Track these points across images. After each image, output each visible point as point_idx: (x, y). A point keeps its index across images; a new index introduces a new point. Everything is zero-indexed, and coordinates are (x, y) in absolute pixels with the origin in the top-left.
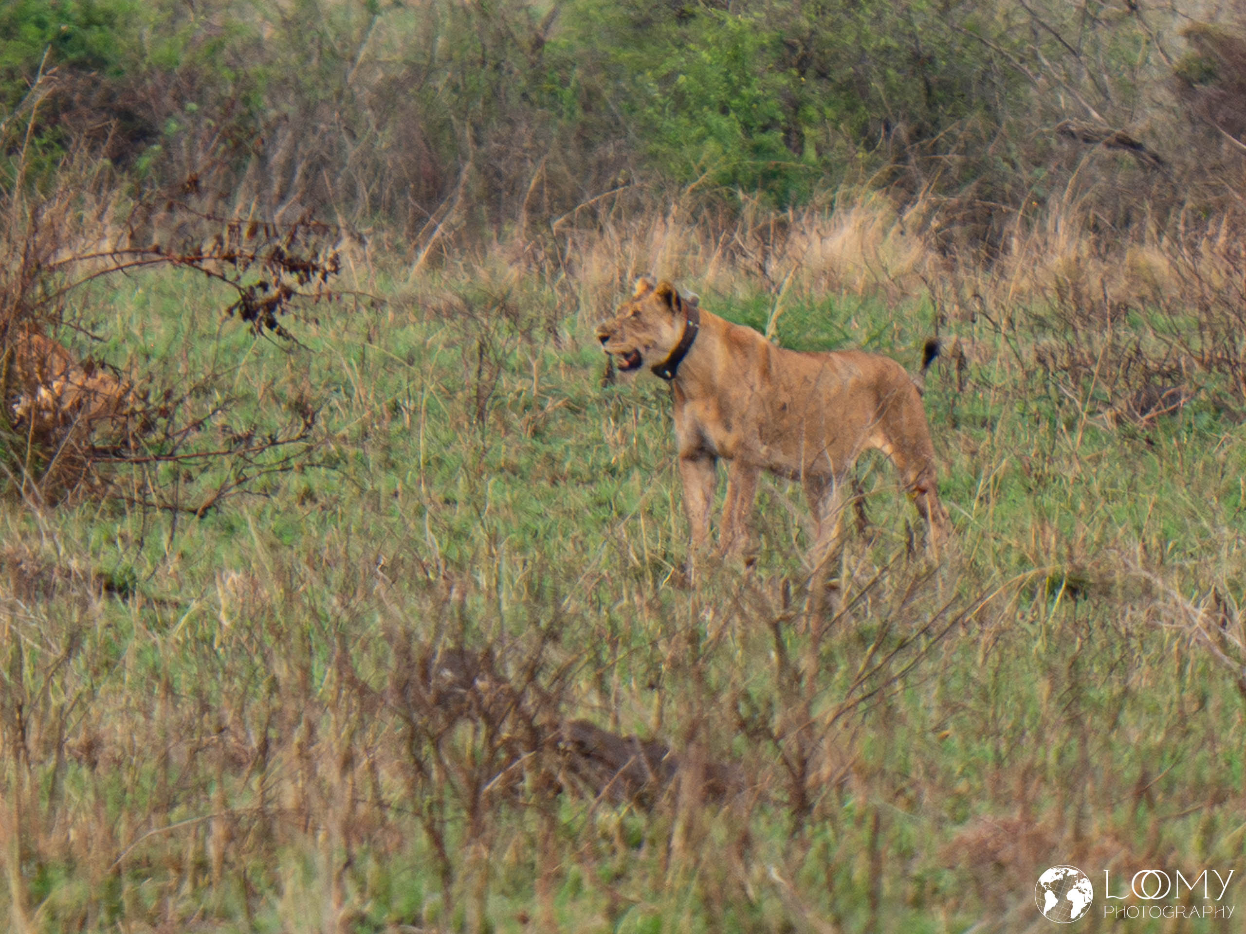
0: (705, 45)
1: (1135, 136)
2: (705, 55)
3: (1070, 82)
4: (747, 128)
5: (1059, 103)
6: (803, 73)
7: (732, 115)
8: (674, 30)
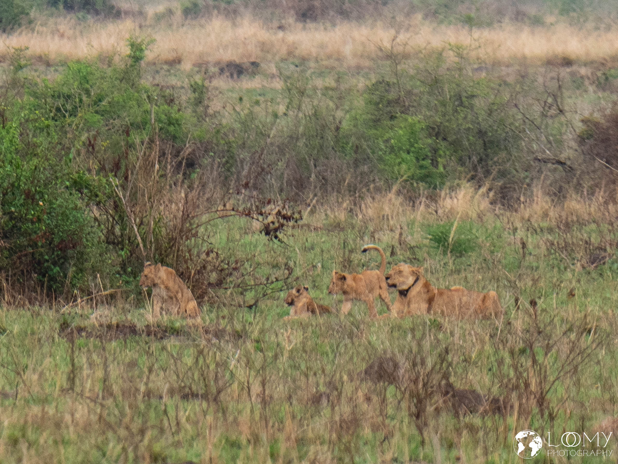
0: (401, 128)
1: (563, 160)
2: (401, 132)
3: (538, 140)
4: (417, 159)
5: (533, 148)
6: (437, 139)
7: (411, 154)
8: (389, 123)
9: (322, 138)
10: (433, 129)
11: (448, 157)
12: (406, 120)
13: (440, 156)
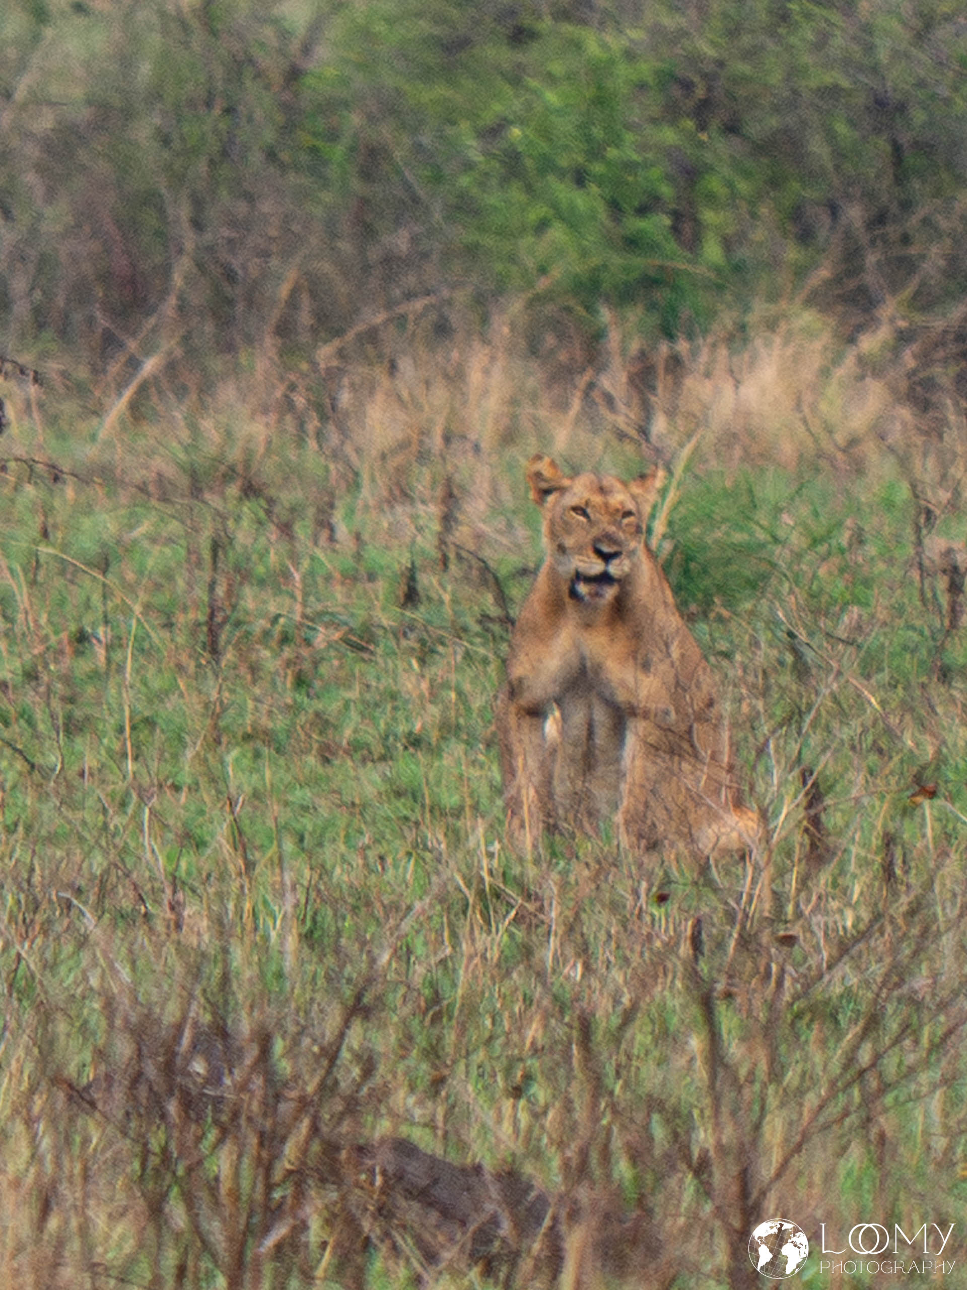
6: (701, 127)
7: (592, 187)
9: (229, 111)
10: (687, 86)
11: (744, 207)
12: (577, 45)
13: (711, 198)
